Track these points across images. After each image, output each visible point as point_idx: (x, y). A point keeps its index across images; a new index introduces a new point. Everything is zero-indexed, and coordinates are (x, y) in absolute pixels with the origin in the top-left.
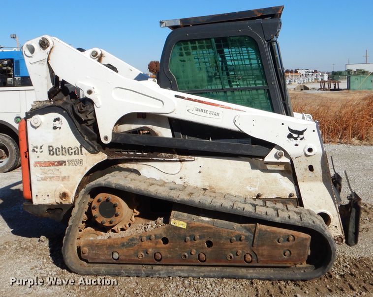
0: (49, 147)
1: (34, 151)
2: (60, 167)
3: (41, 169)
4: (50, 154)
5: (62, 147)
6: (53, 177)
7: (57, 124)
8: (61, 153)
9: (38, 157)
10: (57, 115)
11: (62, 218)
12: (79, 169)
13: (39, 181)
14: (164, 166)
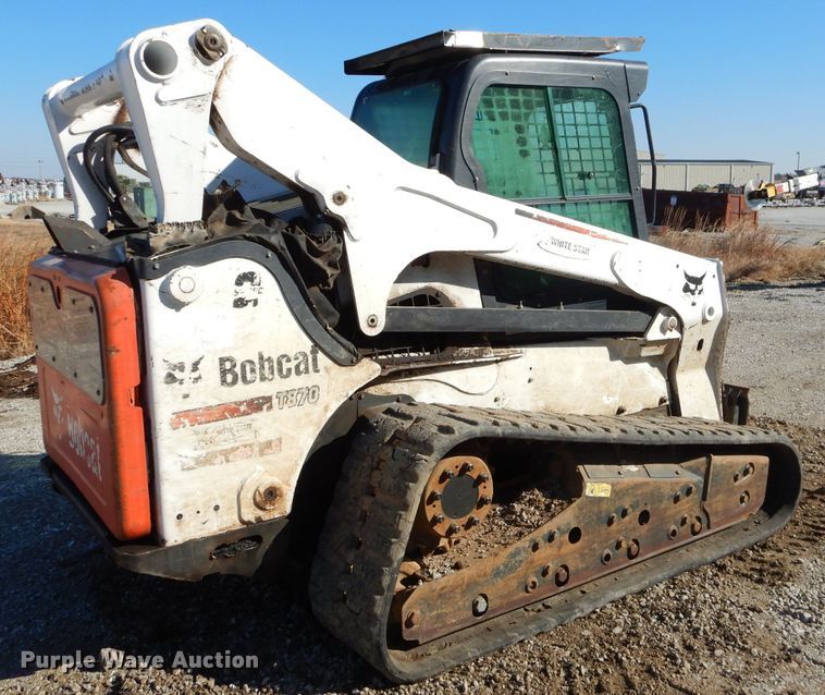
0: (222, 361)
1: (171, 378)
2: (254, 415)
3: (196, 433)
4: (224, 381)
5: (261, 358)
6: (234, 449)
7: (247, 291)
8: (258, 377)
9: (186, 396)
10: (245, 265)
11: (260, 562)
12: (307, 415)
13: (189, 469)
14: (467, 377)
